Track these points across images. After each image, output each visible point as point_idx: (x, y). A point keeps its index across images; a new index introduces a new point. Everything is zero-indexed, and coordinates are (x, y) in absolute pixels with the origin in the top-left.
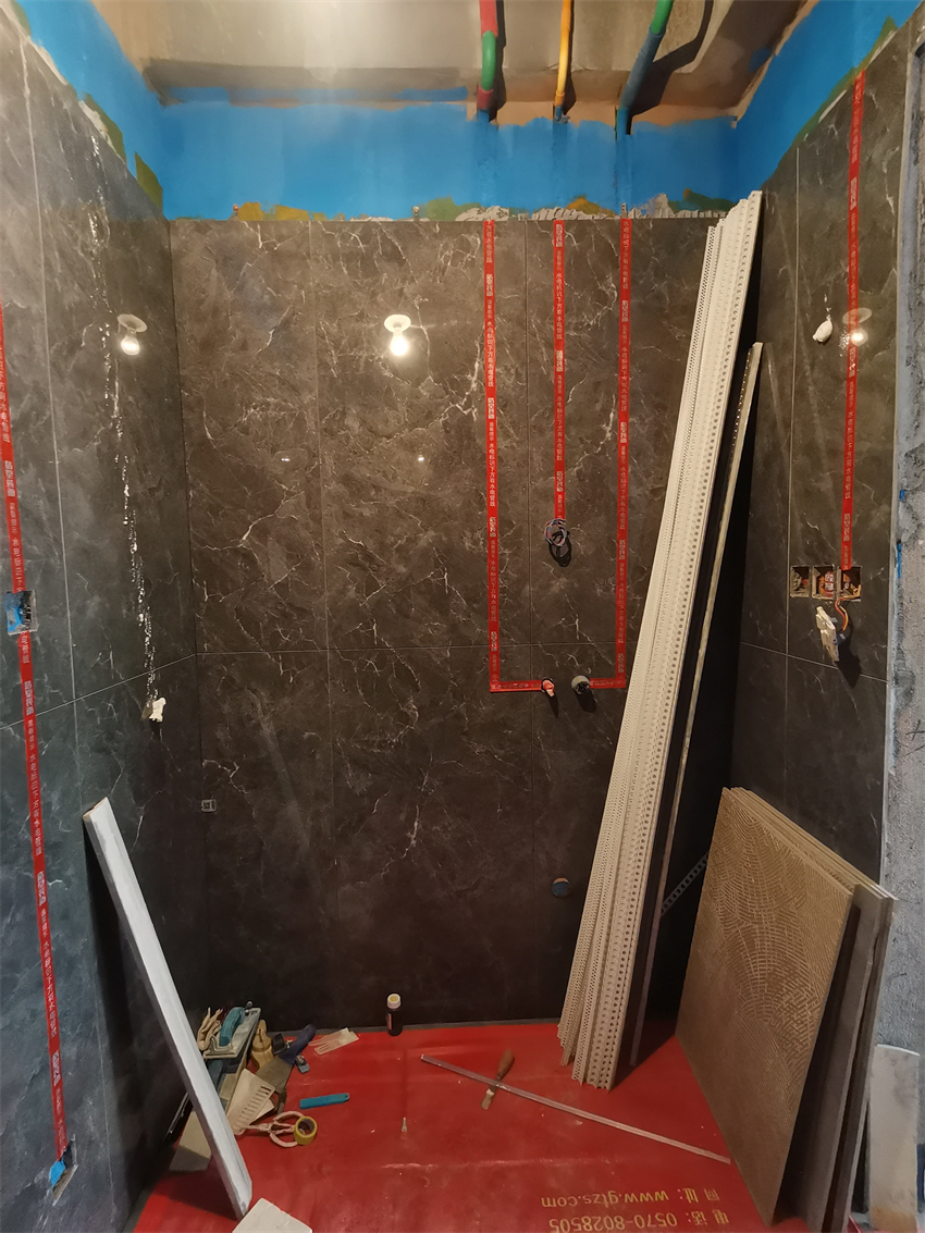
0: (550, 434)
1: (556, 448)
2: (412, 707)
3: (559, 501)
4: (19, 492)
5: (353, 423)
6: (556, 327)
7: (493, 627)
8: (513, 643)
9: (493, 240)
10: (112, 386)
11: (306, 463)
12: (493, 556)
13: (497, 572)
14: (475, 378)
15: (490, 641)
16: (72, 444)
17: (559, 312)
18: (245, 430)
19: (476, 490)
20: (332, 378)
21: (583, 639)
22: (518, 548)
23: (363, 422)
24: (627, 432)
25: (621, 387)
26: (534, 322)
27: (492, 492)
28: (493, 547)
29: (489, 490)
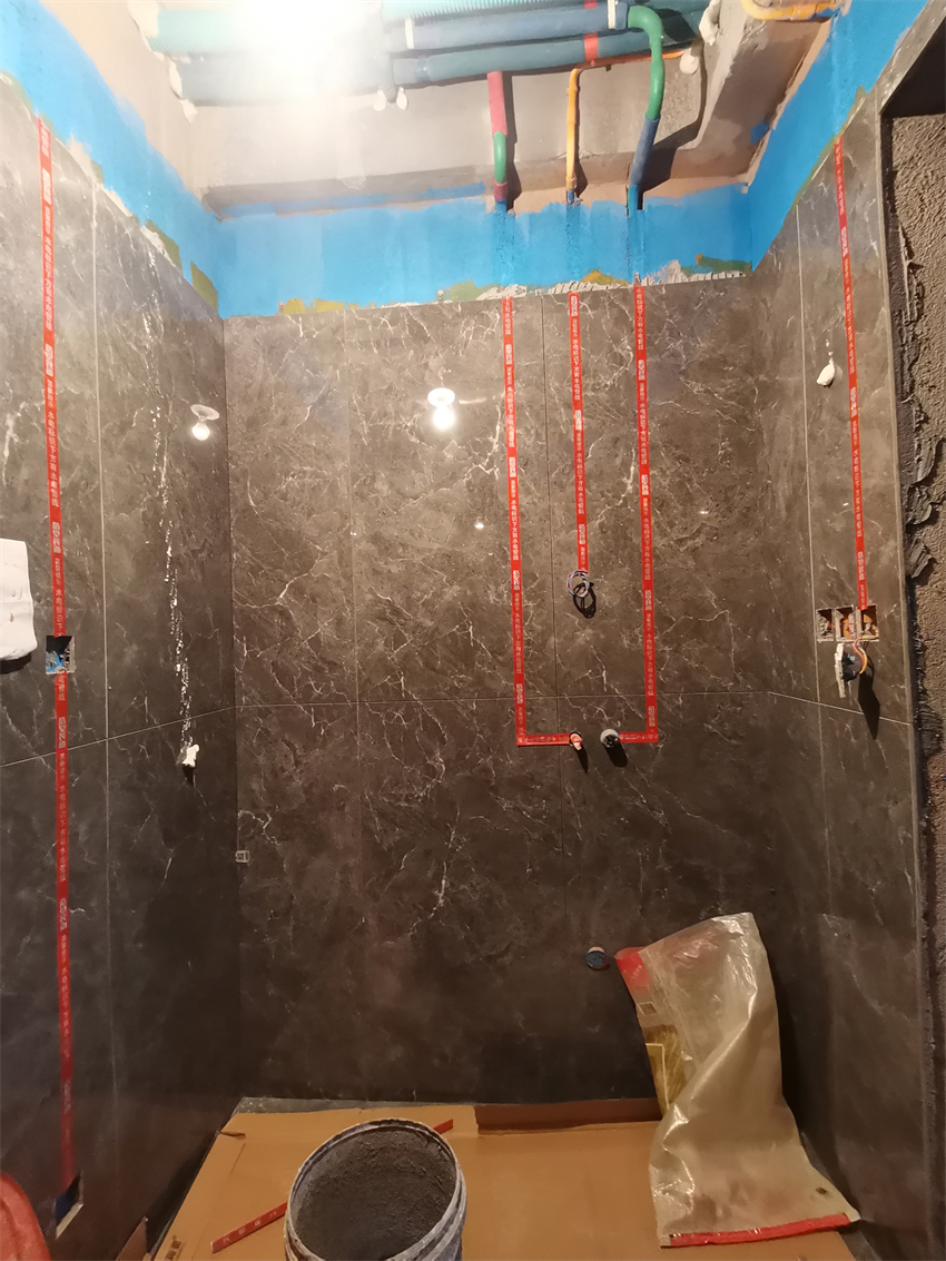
0: (571, 489)
1: (578, 502)
2: (439, 761)
3: (583, 553)
4: (65, 550)
5: (382, 486)
6: (574, 389)
7: (519, 679)
8: (539, 695)
9: (511, 314)
10: (160, 459)
11: (338, 525)
12: (517, 609)
13: (521, 624)
14: (496, 440)
15: (516, 694)
16: (119, 509)
17: (576, 375)
18: (284, 497)
19: (500, 546)
20: (363, 445)
21: (611, 691)
22: (543, 600)
23: (392, 485)
24: (648, 484)
25: (640, 442)
26: (553, 384)
27: (515, 546)
28: (517, 600)
29: (512, 544)
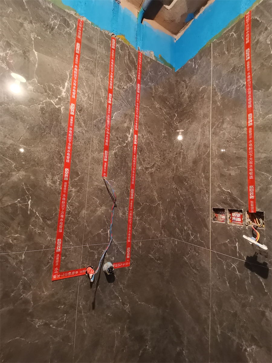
0: (103, 132)
1: (105, 139)
3: (105, 166)
6: (109, 83)
7: (60, 236)
8: (71, 246)
9: (82, 29)
12: (65, 191)
13: (66, 201)
14: (64, 90)
15: (56, 245)
17: (111, 76)
19: (59, 152)
22: (81, 188)
24: (137, 140)
25: (135, 120)
26: (99, 76)
28: (65, 186)
29: (67, 153)
